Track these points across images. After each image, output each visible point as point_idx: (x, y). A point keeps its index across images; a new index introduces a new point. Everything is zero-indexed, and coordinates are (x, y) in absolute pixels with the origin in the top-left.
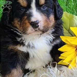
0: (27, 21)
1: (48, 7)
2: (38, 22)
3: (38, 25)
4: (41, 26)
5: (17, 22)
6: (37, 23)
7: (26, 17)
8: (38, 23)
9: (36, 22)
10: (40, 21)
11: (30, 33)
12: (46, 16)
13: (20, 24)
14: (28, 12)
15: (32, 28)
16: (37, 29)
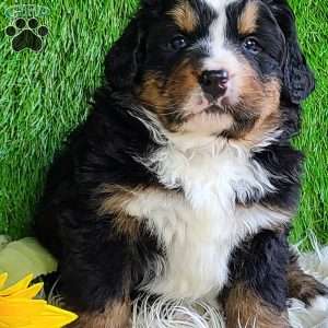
0: (188, 71)
2: (225, 75)
3: (225, 86)
4: (232, 91)
5: (153, 81)
6: (222, 80)
7: (186, 61)
8: (227, 78)
10: (233, 76)
11: (192, 115)
13: (160, 85)
15: (202, 94)
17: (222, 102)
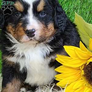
1: (47, 14)
2: (34, 31)
3: (34, 34)
5: (11, 27)
7: (21, 24)
9: (32, 30)
12: (43, 24)
13: (14, 30)
14: (24, 18)
15: (27, 37)
16: (33, 38)
17: (34, 38)
